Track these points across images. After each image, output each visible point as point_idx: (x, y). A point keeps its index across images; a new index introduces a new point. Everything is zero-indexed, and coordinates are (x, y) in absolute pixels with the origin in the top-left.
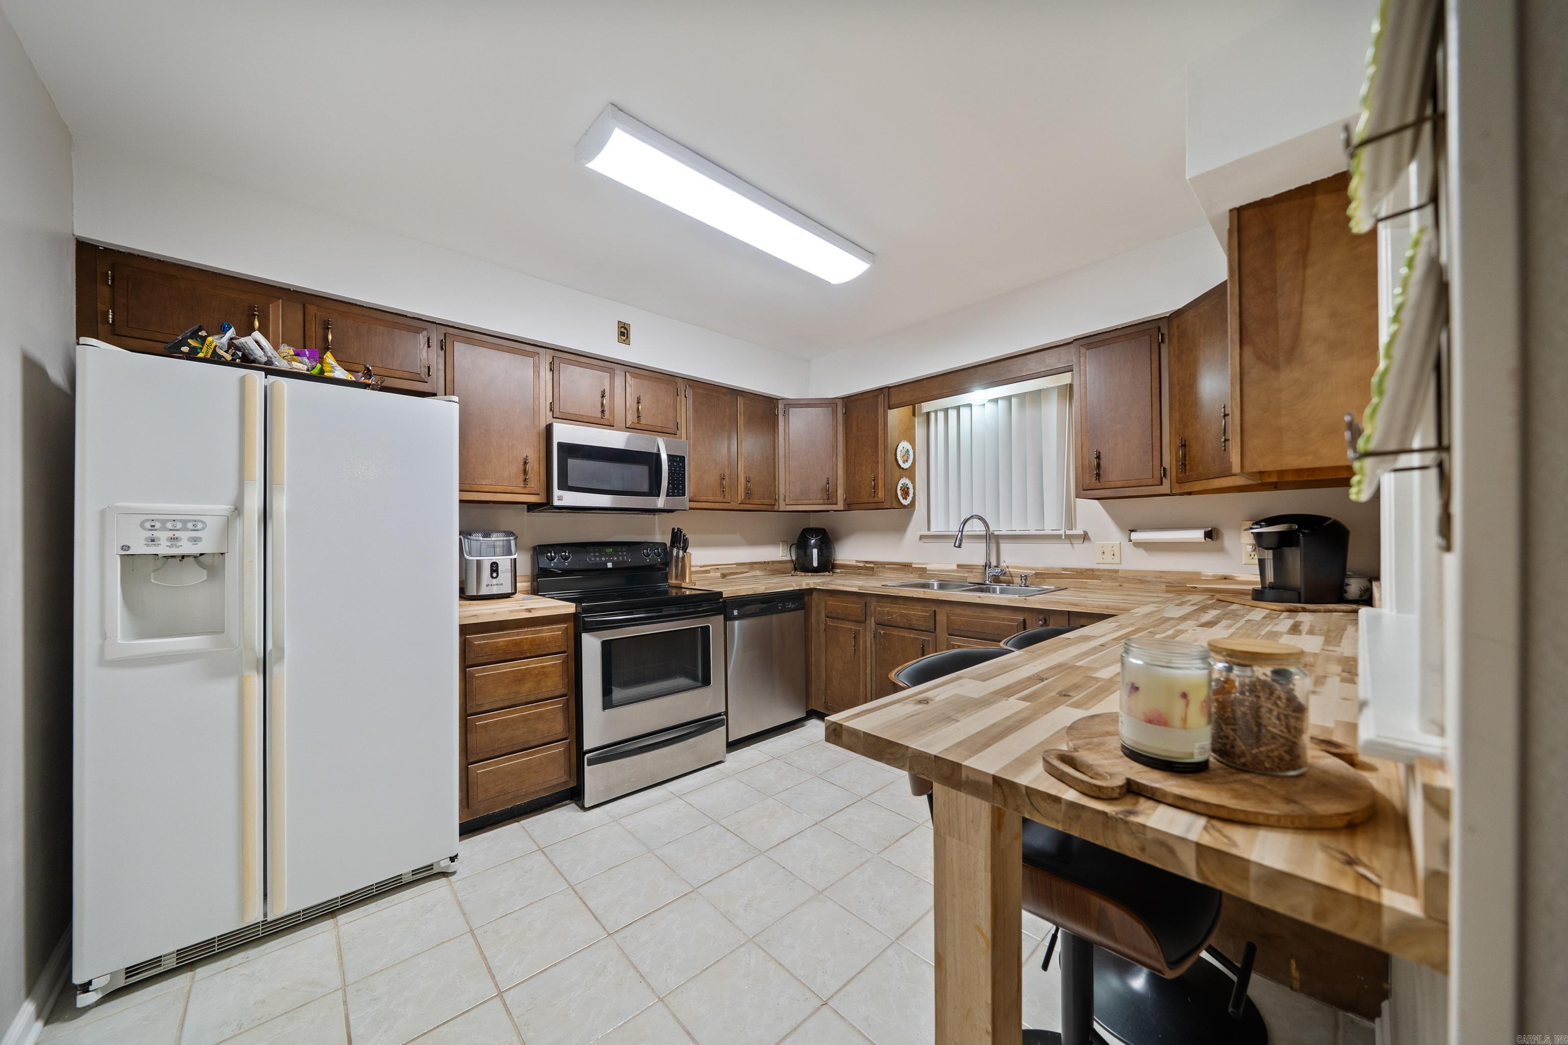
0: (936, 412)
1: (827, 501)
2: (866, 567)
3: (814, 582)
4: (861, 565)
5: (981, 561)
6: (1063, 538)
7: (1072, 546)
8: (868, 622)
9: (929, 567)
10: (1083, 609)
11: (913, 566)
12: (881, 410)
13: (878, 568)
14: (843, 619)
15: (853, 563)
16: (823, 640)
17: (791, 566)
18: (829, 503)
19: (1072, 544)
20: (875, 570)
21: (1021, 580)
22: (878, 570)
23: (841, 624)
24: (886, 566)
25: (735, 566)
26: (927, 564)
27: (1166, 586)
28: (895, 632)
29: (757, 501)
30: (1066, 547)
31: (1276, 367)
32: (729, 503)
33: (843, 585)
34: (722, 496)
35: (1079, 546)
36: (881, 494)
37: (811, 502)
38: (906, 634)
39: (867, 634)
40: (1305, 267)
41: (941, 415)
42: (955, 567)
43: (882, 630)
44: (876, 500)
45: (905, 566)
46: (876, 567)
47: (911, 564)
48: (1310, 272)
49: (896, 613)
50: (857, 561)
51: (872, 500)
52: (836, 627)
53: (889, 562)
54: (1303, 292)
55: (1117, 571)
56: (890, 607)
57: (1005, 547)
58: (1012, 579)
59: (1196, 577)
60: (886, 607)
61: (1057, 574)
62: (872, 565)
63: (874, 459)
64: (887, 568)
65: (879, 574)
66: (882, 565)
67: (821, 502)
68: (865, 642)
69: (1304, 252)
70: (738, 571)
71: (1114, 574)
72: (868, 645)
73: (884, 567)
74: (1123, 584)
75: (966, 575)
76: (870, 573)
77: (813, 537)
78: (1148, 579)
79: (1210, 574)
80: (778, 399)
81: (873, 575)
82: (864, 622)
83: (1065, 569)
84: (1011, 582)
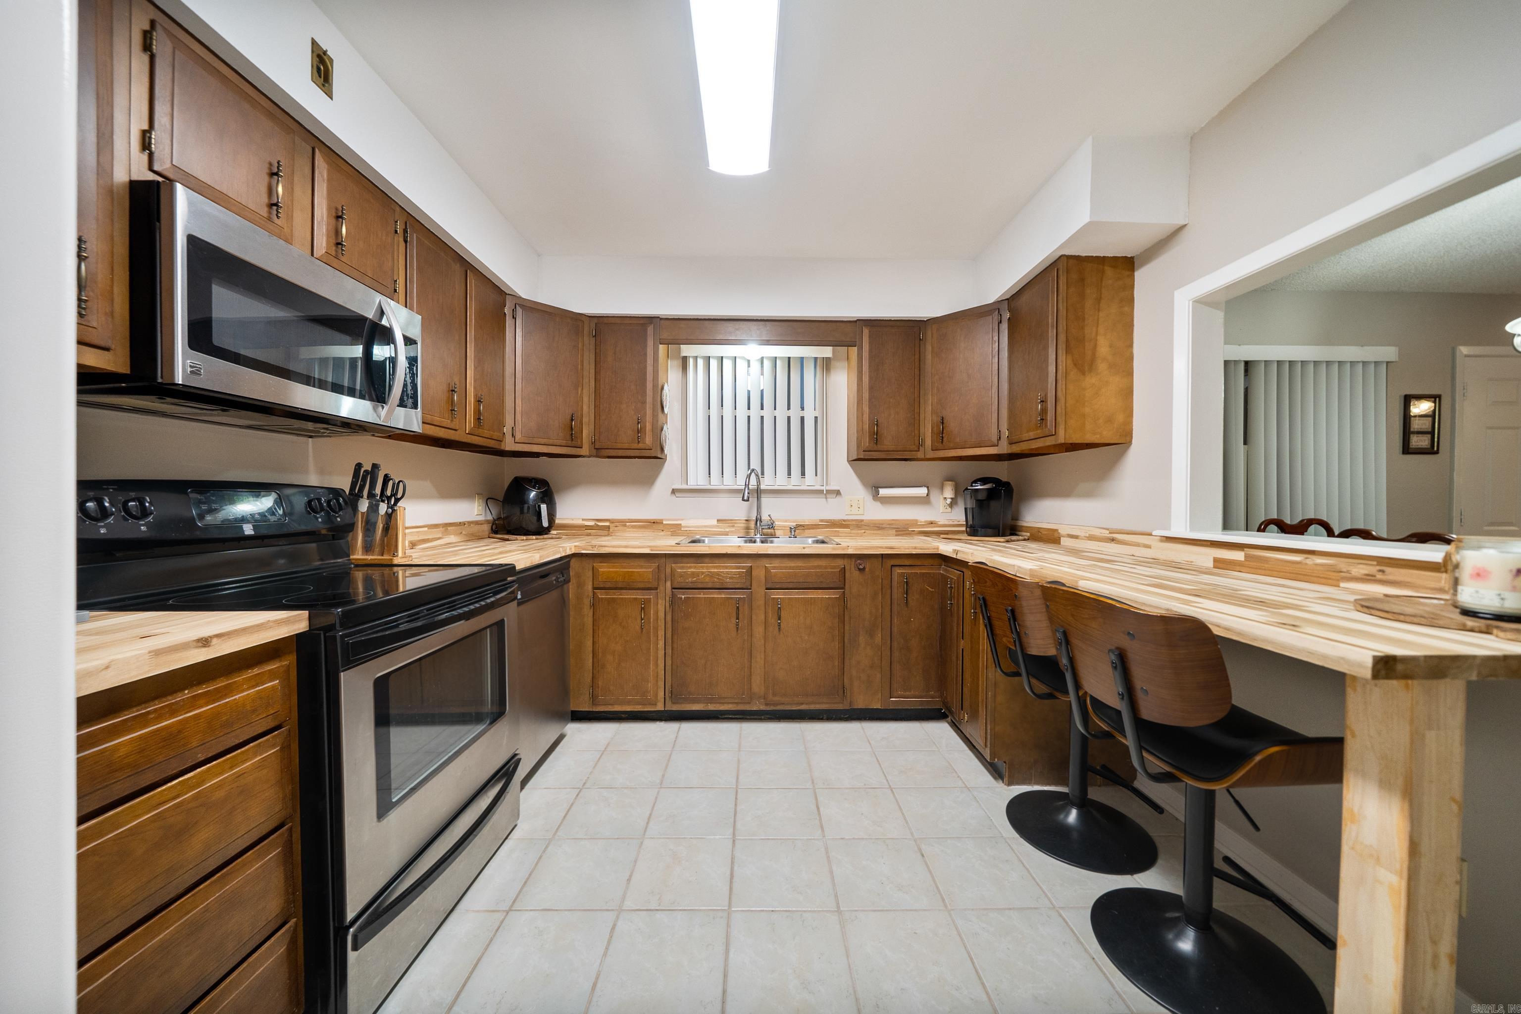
0: (696, 358)
1: (570, 442)
2: (598, 526)
3: (575, 546)
4: (591, 523)
5: (743, 517)
6: (825, 492)
7: (827, 500)
8: (661, 588)
9: (683, 523)
10: (897, 551)
11: (664, 522)
12: (650, 343)
13: (616, 527)
14: (622, 589)
15: (580, 522)
16: (589, 620)
17: (486, 528)
18: (573, 445)
19: (826, 498)
20: (611, 530)
21: (791, 531)
22: (616, 529)
23: (621, 595)
24: (627, 524)
25: (426, 529)
26: (682, 520)
27: (896, 531)
28: (702, 595)
29: (486, 433)
30: (820, 501)
31: (1084, 373)
32: (456, 430)
33: (626, 547)
34: (450, 418)
35: (833, 501)
36: (648, 440)
37: (551, 442)
38: (716, 595)
39: (660, 601)
40: (1099, 310)
41: (700, 362)
42: (715, 522)
43: (683, 595)
44: (641, 445)
45: (654, 523)
46: (612, 525)
47: (662, 520)
48: (1101, 314)
49: (703, 573)
50: (583, 520)
51: (635, 446)
52: (614, 600)
53: (632, 519)
54: (1097, 327)
55: (862, 521)
56: (695, 567)
57: (765, 501)
58: (775, 532)
59: (915, 523)
60: (690, 567)
61: (815, 525)
62: (607, 524)
63: (640, 398)
64: (628, 527)
65: (617, 534)
66: (623, 523)
67: (564, 443)
68: (657, 612)
69: (1099, 300)
70: (430, 537)
71: (860, 523)
72: (661, 614)
73: (625, 526)
74: (867, 531)
75: (728, 530)
76: (606, 532)
77: (535, 488)
78: (884, 526)
79: (923, 520)
80: (506, 294)
81: (608, 535)
82: (656, 589)
83: (822, 521)
84: (774, 534)
